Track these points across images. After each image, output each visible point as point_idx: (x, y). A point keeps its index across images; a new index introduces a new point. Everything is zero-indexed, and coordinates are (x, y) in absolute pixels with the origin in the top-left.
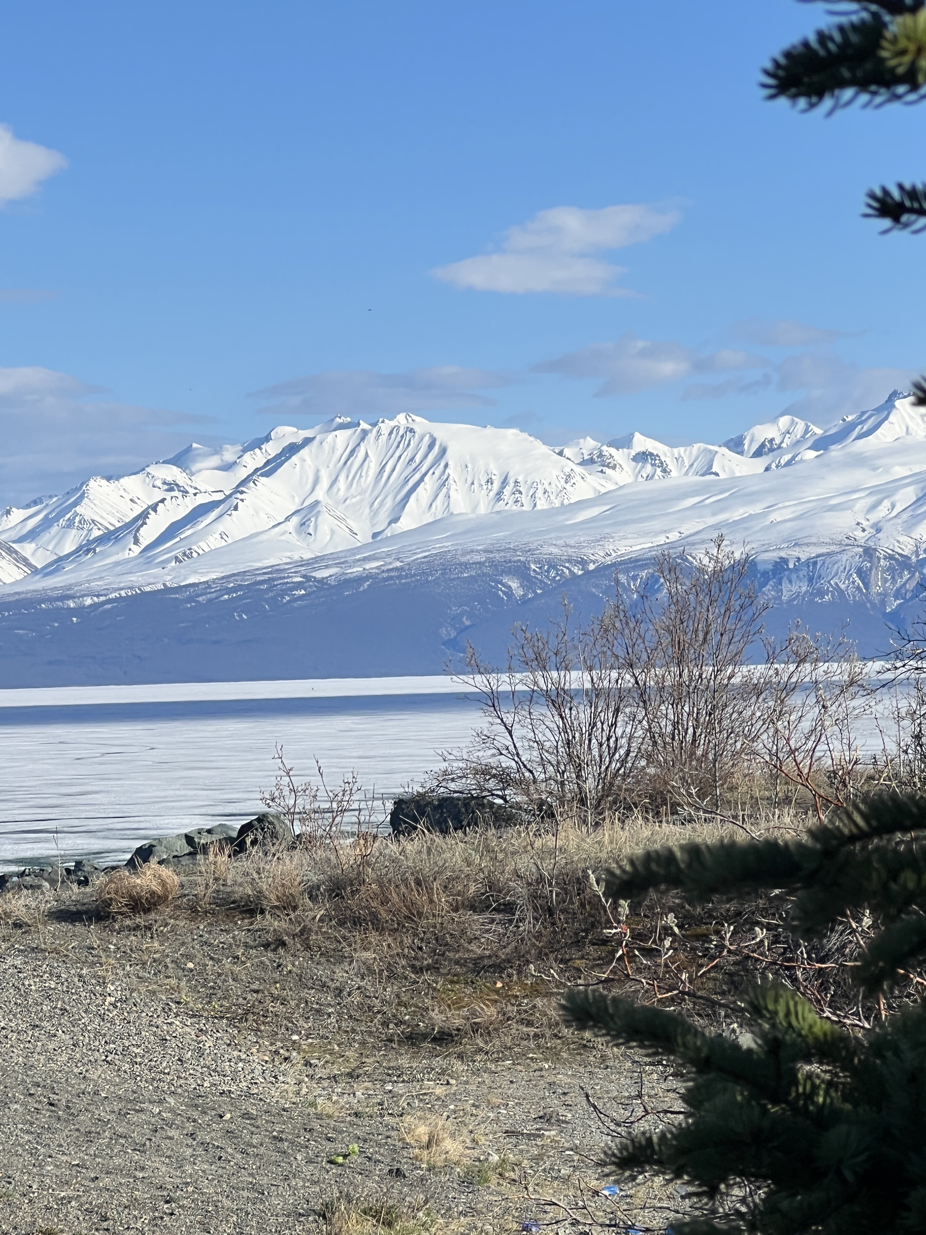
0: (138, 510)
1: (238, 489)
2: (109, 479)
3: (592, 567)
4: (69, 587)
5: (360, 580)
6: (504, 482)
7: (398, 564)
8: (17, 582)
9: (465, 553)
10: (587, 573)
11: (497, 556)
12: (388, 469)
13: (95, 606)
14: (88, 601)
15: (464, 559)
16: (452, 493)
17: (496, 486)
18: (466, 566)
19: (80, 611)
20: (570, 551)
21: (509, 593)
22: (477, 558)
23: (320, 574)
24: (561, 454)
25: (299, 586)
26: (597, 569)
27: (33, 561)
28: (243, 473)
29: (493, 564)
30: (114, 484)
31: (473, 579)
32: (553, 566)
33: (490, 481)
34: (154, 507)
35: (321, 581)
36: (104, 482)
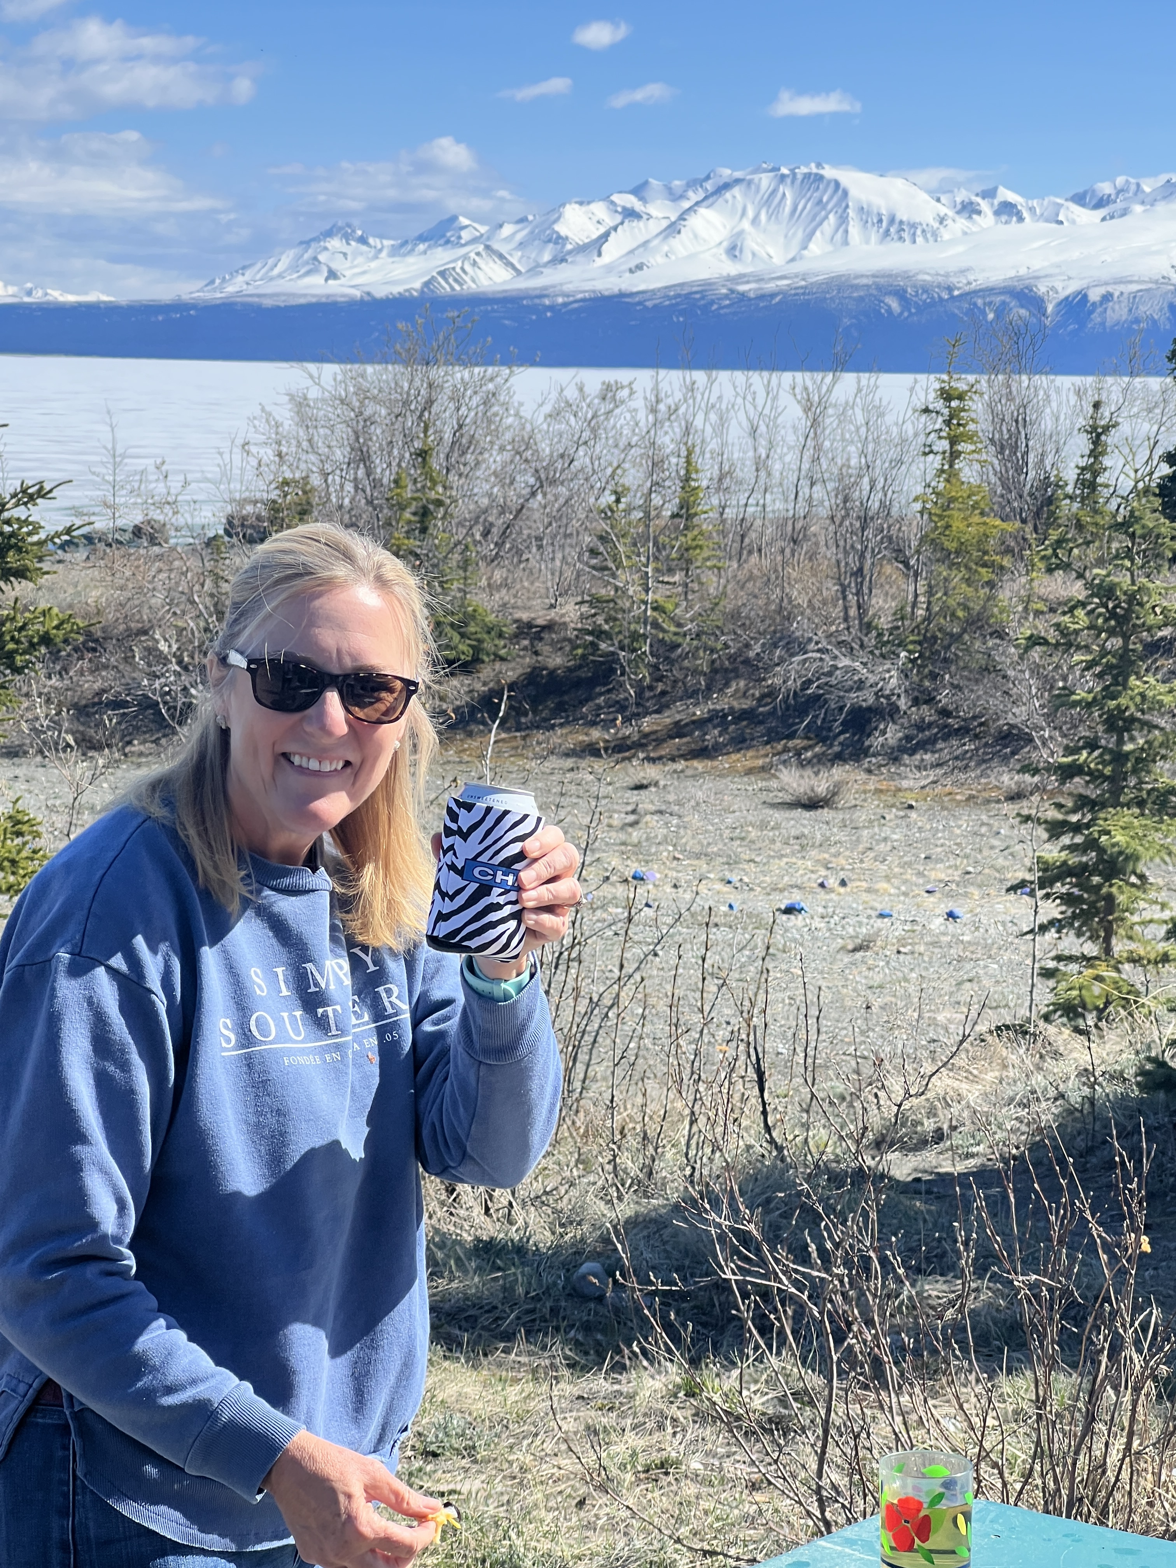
0: (602, 230)
1: (682, 218)
2: (581, 203)
3: (956, 293)
4: (545, 288)
5: (773, 295)
6: (892, 221)
7: (803, 283)
8: (505, 282)
9: (857, 277)
10: (952, 298)
11: (882, 281)
12: (800, 207)
13: (565, 305)
14: (560, 300)
15: (856, 282)
16: (850, 229)
17: (885, 224)
18: (856, 287)
19: (551, 308)
20: (940, 279)
21: (889, 310)
22: (865, 281)
23: (742, 288)
24: (938, 200)
25: (726, 297)
26: (961, 295)
27: (518, 266)
28: (686, 205)
29: (879, 288)
30: (584, 208)
31: (861, 299)
32: (925, 291)
33: (880, 221)
34: (615, 229)
35: (743, 295)
36: (577, 206)
